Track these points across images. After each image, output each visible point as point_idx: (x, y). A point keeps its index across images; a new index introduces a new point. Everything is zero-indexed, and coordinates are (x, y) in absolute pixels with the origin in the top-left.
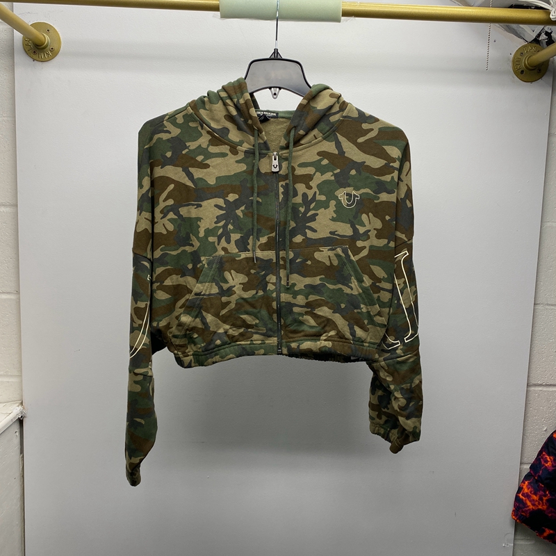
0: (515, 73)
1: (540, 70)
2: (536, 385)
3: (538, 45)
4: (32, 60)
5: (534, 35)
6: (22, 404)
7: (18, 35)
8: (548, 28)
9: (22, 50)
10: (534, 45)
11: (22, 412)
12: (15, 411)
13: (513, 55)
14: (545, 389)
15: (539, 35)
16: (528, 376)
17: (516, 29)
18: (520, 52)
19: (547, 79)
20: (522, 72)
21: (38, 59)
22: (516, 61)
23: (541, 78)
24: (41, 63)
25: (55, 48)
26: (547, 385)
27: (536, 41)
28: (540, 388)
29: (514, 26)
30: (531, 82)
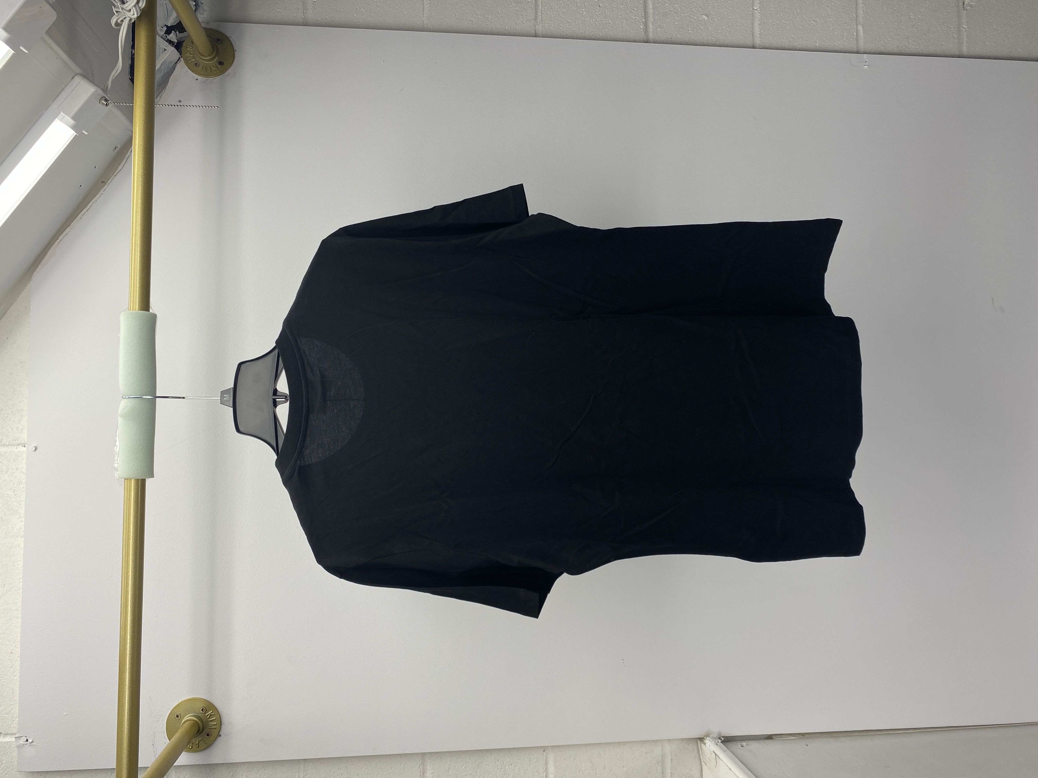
0: (222, 72)
1: (218, 40)
2: (646, 31)
3: (184, 44)
4: (219, 738)
5: (172, 49)
6: (701, 739)
7: (184, 759)
8: (161, 31)
9: (206, 752)
10: (183, 48)
11: (714, 738)
12: (710, 746)
13: (197, 77)
14: (651, 19)
15: (170, 42)
16: (635, 41)
17: (162, 74)
18: (194, 67)
19: (229, 30)
20: (221, 63)
21: (218, 730)
22: (207, 72)
23: (227, 39)
24: (223, 726)
25: (200, 706)
26: (646, 16)
27: (178, 46)
28: (650, 25)
29: (158, 77)
30: (233, 51)
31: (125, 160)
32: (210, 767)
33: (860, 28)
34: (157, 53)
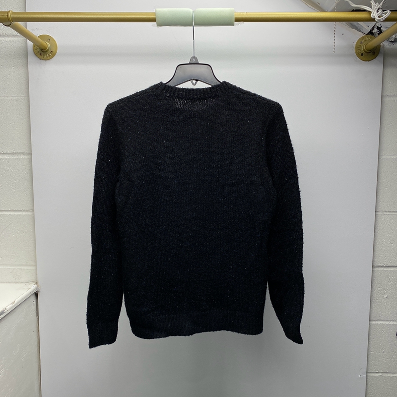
0: (358, 55)
1: (374, 53)
2: (379, 267)
3: (373, 36)
4: (39, 59)
5: (369, 30)
6: (37, 283)
7: (30, 43)
8: (379, 25)
9: (33, 53)
10: (370, 36)
11: (37, 288)
12: (33, 287)
13: (355, 44)
14: (385, 269)
15: (373, 29)
16: (373, 261)
17: (356, 25)
18: (361, 41)
19: (380, 58)
20: (362, 54)
21: (43, 58)
22: (358, 48)
23: (375, 57)
24: (44, 61)
25: (54, 51)
26: (387, 267)
27: (371, 33)
28: (382, 269)
30: (369, 61)
31: (313, 8)
32: (26, 56)
33: (380, 374)
34: (367, 23)
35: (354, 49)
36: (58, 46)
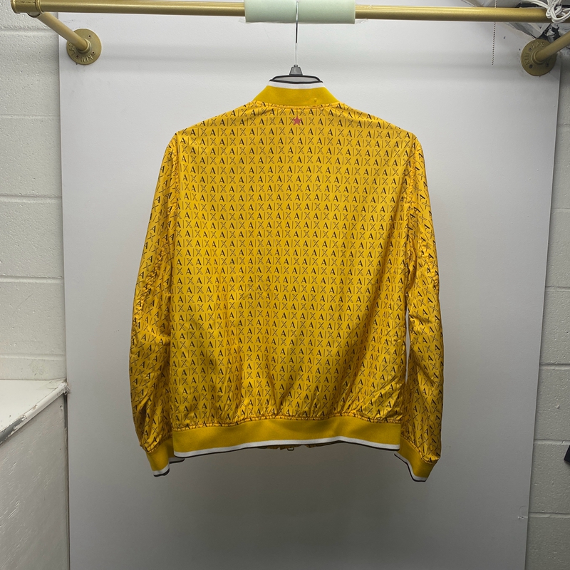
0: (525, 67)
1: (548, 64)
2: (548, 364)
3: (546, 41)
4: (75, 64)
5: (541, 32)
6: (66, 381)
7: (63, 41)
9: (66, 54)
10: (542, 40)
11: (66, 388)
12: (60, 386)
13: (522, 49)
14: (557, 368)
15: (547, 31)
16: (541, 356)
17: (525, 26)
18: (529, 48)
19: (555, 73)
20: (531, 66)
21: (80, 63)
22: (525, 56)
23: (549, 71)
24: (83, 66)
25: (96, 52)
26: (559, 365)
27: (544, 36)
28: (553, 368)
29: (523, 24)
30: (540, 75)
32: (57, 59)
33: (547, 516)
35: (520, 59)
36: (102, 45)
